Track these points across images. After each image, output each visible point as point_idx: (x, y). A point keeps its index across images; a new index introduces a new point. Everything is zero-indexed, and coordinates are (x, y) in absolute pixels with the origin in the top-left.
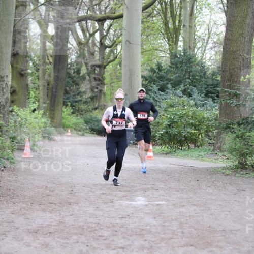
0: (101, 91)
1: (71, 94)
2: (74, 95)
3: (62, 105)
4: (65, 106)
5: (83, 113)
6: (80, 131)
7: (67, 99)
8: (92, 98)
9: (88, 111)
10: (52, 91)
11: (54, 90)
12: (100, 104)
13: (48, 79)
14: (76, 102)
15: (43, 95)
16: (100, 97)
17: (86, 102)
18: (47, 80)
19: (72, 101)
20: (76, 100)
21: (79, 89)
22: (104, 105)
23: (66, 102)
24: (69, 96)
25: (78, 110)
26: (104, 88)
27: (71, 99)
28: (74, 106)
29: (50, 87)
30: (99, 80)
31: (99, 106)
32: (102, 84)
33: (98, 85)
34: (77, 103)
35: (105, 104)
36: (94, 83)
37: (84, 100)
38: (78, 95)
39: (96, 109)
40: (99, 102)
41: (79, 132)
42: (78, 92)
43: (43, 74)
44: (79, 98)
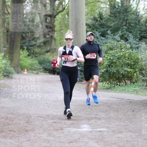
0: (52, 37)
1: (27, 39)
2: (29, 41)
3: (19, 48)
4: (22, 50)
5: (37, 55)
6: (35, 70)
7: (23, 43)
8: (45, 43)
9: (41, 54)
10: (11, 37)
11: (13, 36)
12: (51, 47)
13: (7, 27)
14: (31, 46)
15: (4, 40)
16: (51, 42)
17: (39, 46)
19: (28, 45)
20: (31, 44)
21: (34, 35)
22: (55, 49)
23: (23, 46)
24: (25, 41)
25: (33, 53)
26: (54, 34)
27: (27, 44)
28: (29, 50)
29: (9, 33)
30: (51, 28)
31: (50, 49)
32: (52, 31)
33: (49, 32)
34: (32, 47)
35: (55, 47)
36: (47, 30)
37: (38, 44)
38: (33, 40)
39: (48, 52)
40: (51, 46)
41: (34, 72)
42: (33, 37)
43: (3, 23)
44: (34, 43)
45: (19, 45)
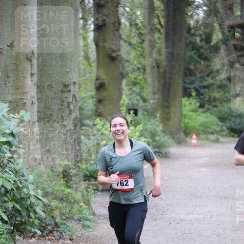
1: (198, 75)
2: (201, 77)
4: (186, 98)
5: (217, 103)
6: (212, 133)
7: (190, 83)
9: (224, 101)
10: (164, 77)
11: (168, 76)
13: (158, 57)
14: (205, 87)
15: (153, 81)
17: (221, 87)
18: (156, 60)
19: (200, 86)
20: (205, 84)
21: (210, 66)
23: (190, 88)
24: (193, 78)
25: (209, 101)
27: (197, 84)
28: (202, 94)
29: (162, 70)
30: (242, 49)
34: (206, 90)
37: (218, 83)
38: (208, 76)
41: (212, 137)
42: (208, 71)
43: (150, 49)
44: (210, 81)
45: (180, 90)
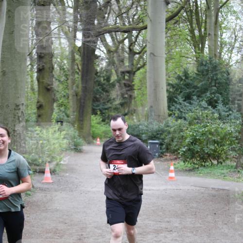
0: (131, 96)
1: (102, 101)
2: (104, 103)
3: (91, 114)
4: (94, 115)
7: (97, 106)
8: (122, 105)
10: (80, 102)
11: (82, 101)
12: (131, 109)
13: (77, 89)
14: (106, 109)
16: (131, 102)
17: (116, 109)
18: (75, 91)
19: (102, 108)
20: (106, 107)
21: (109, 96)
22: (135, 110)
23: (96, 110)
24: (98, 103)
25: (108, 117)
26: (134, 92)
27: (101, 107)
28: (104, 113)
29: (79, 97)
30: (129, 86)
31: (128, 112)
32: (131, 90)
33: (128, 91)
34: (107, 111)
35: (135, 108)
36: (124, 90)
37: (114, 106)
38: (108, 102)
39: (125, 115)
40: (129, 107)
42: (108, 99)
43: (72, 84)
44: (109, 105)
45: (90, 110)
